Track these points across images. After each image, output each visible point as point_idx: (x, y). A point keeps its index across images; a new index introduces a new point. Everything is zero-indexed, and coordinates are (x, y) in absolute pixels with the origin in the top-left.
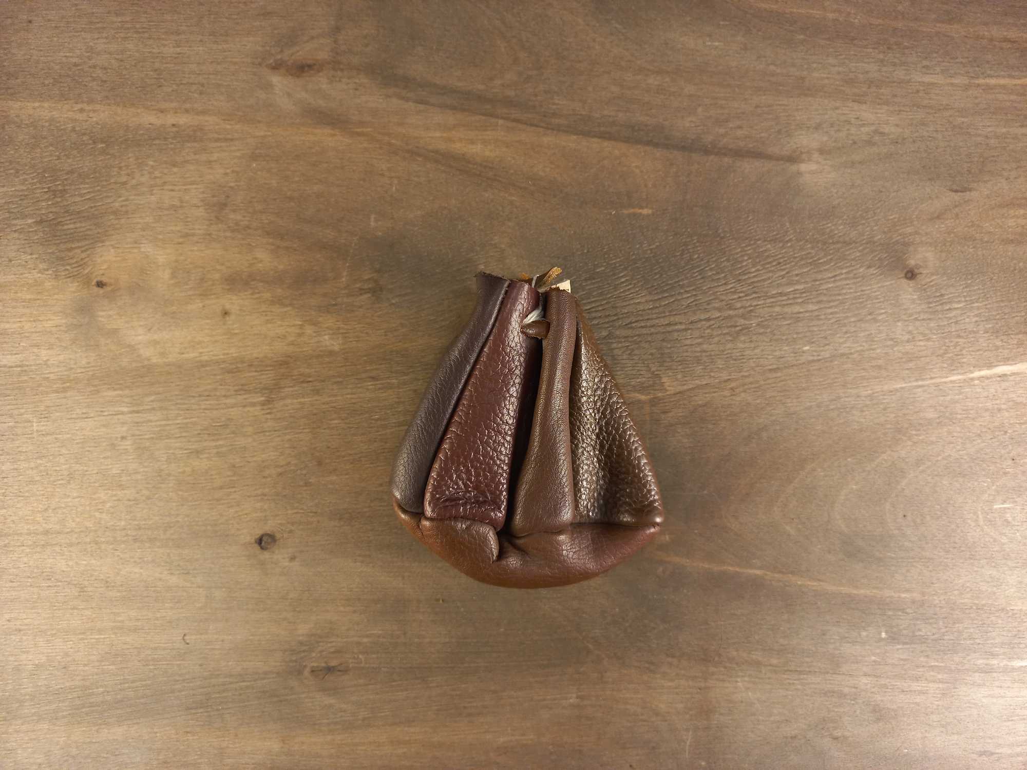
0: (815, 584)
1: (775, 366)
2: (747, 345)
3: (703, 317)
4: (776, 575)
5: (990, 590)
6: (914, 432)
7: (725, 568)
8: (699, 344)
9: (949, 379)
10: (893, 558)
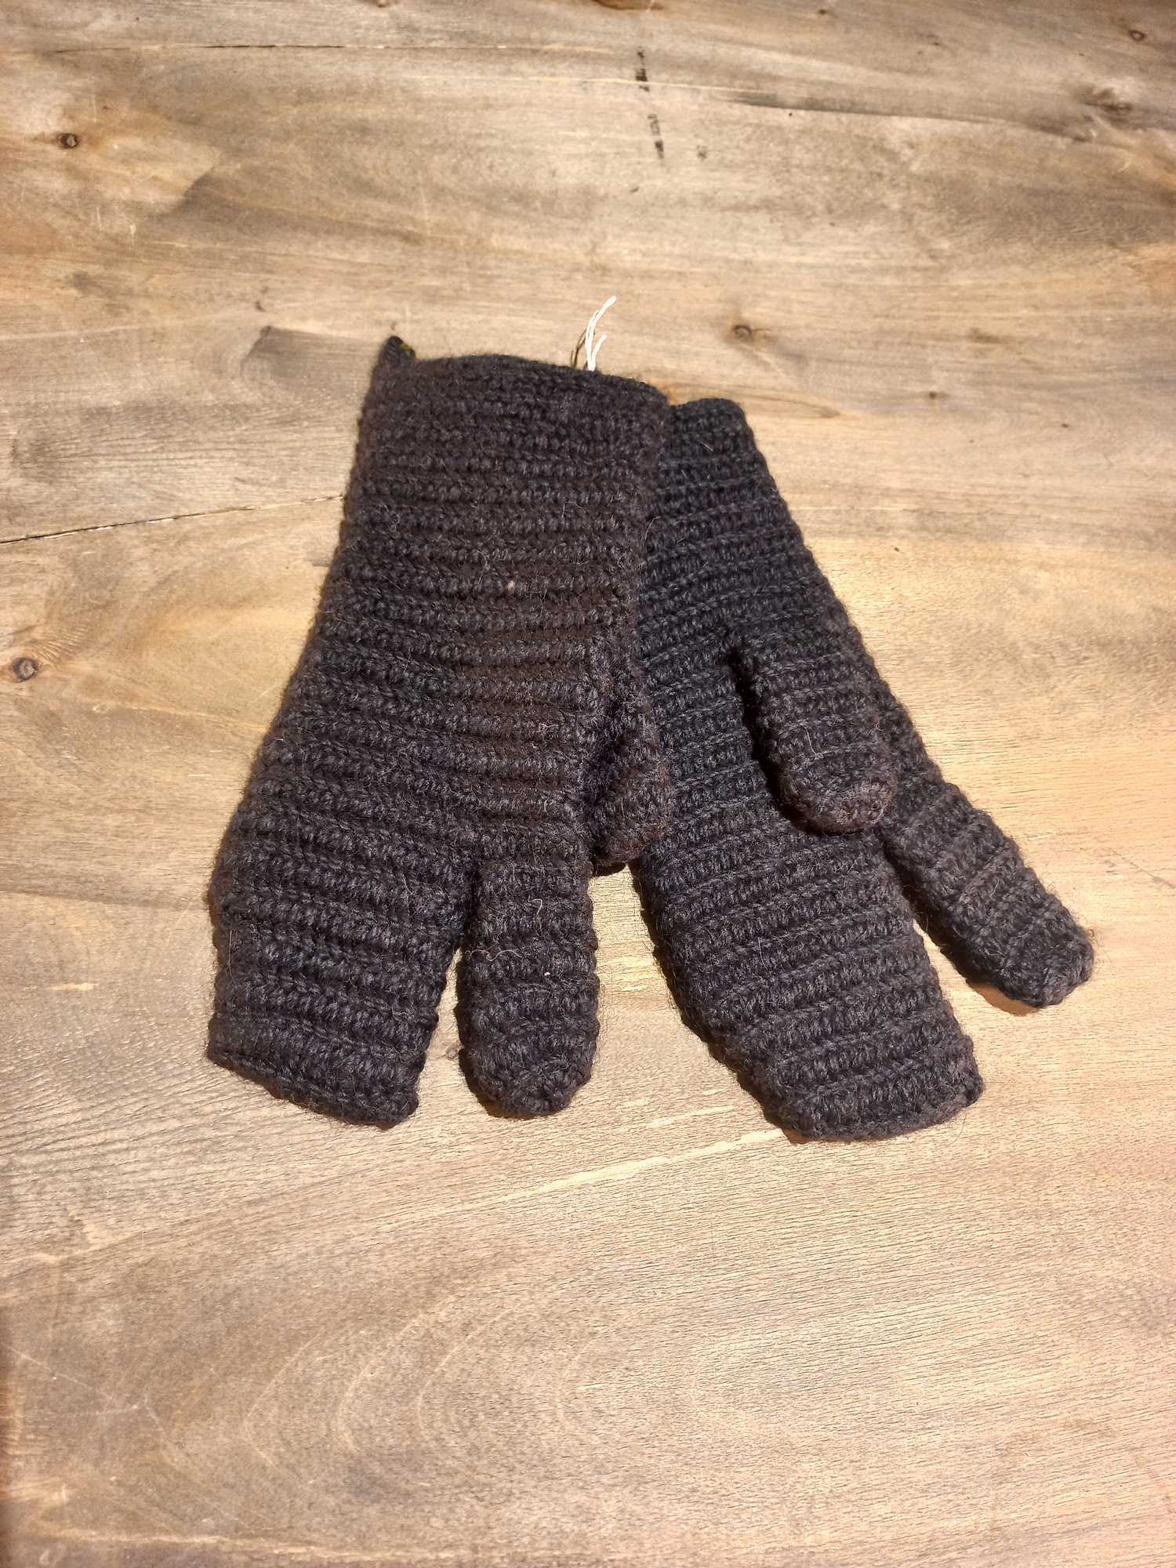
0: (302, 1550)
1: (257, 1196)
2: (218, 1167)
3: (155, 1128)
4: (239, 1543)
5: (576, 1528)
6: (459, 1281)
7: (155, 1538)
8: (146, 1170)
9: (510, 1197)
10: (426, 1490)
